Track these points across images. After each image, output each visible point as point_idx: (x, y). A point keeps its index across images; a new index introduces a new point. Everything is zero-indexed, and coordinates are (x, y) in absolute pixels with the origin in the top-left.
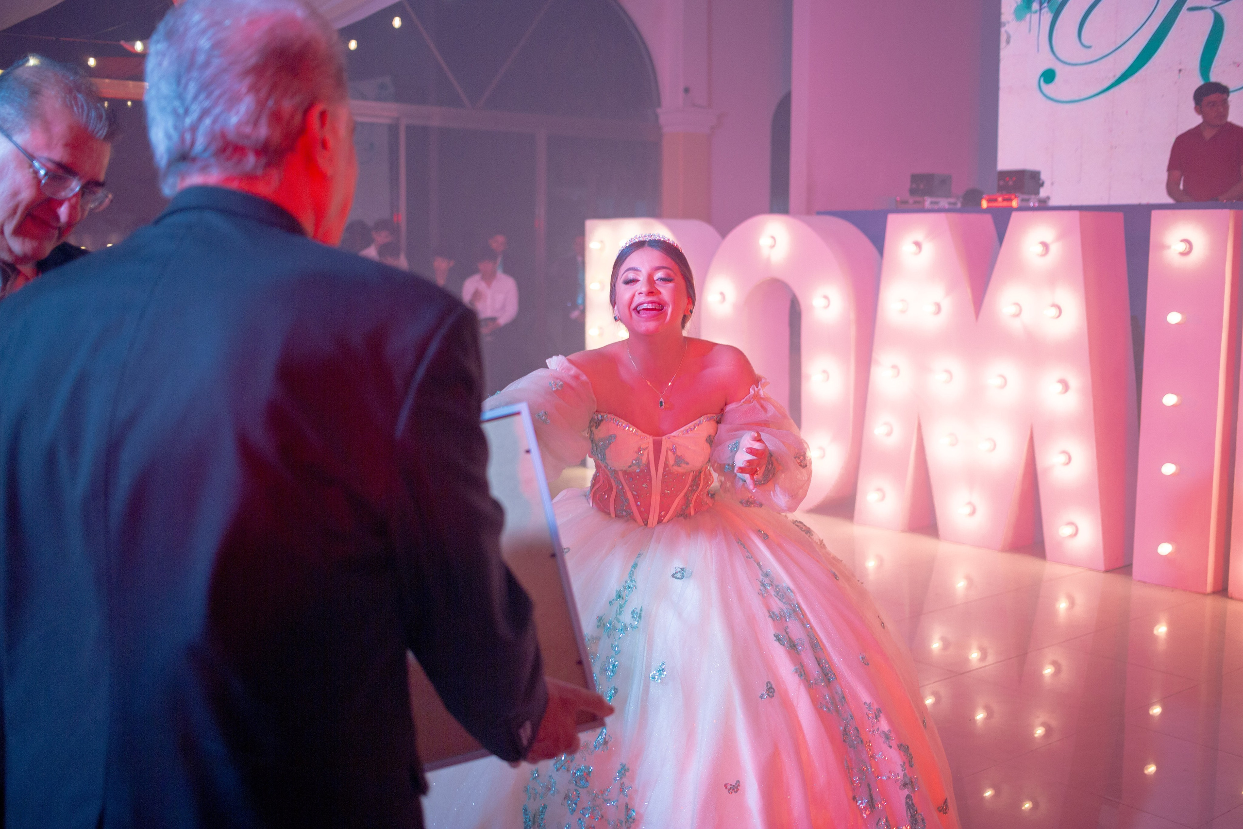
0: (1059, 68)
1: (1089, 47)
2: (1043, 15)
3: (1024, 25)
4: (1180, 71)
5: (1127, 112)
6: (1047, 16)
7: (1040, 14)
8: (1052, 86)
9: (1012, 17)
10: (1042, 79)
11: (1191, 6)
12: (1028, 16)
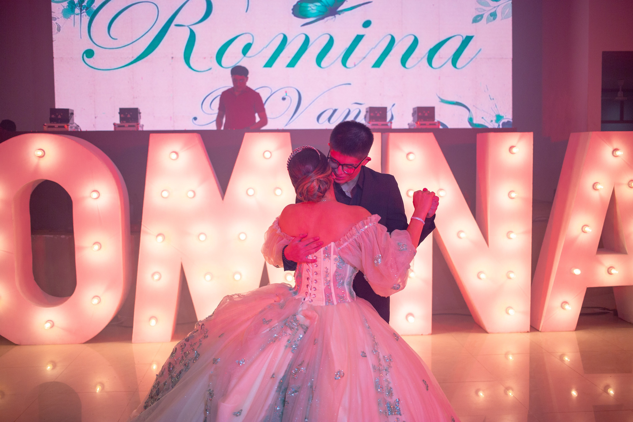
0: (95, 49)
1: (116, 39)
2: (83, 17)
3: (70, 22)
4: (172, 58)
5: (142, 78)
6: (86, 19)
7: (81, 16)
8: (92, 59)
9: (61, 15)
10: (85, 55)
11: (176, 24)
12: (73, 16)
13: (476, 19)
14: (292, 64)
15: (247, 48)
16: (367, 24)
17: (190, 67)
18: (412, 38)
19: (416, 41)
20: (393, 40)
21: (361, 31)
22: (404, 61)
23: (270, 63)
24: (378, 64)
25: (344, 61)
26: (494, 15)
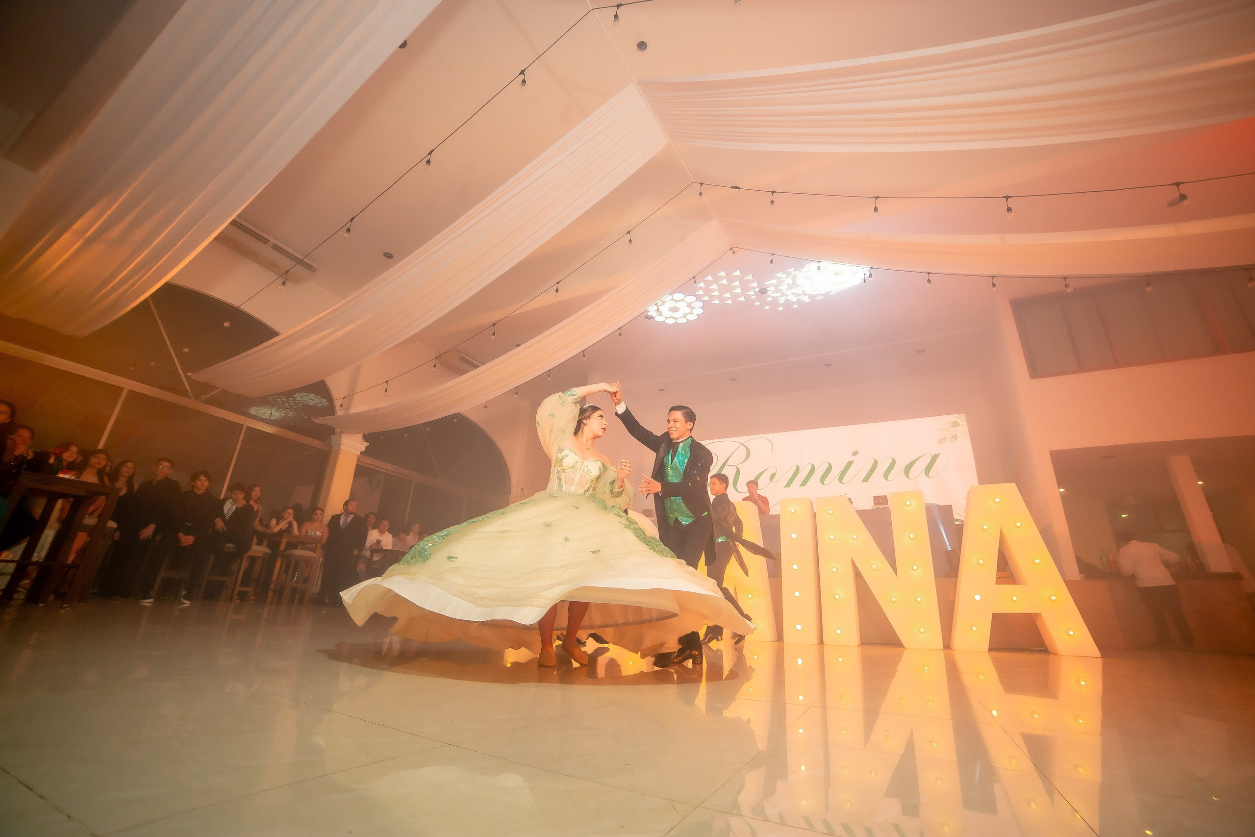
11: (728, 465)
13: (941, 441)
14: (804, 484)
15: (773, 476)
16: (855, 453)
17: (737, 490)
18: (891, 460)
19: (893, 463)
20: (876, 463)
21: (851, 458)
22: (886, 475)
23: (788, 485)
24: (866, 479)
25: (841, 479)
26: (955, 437)
